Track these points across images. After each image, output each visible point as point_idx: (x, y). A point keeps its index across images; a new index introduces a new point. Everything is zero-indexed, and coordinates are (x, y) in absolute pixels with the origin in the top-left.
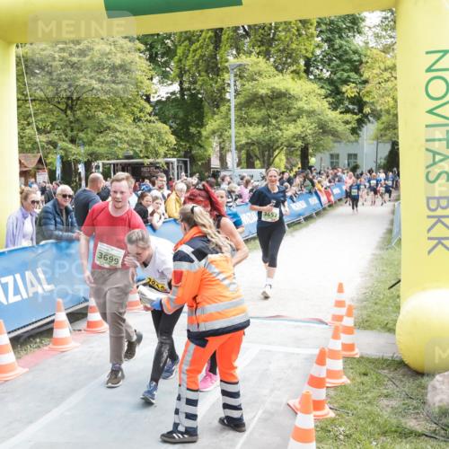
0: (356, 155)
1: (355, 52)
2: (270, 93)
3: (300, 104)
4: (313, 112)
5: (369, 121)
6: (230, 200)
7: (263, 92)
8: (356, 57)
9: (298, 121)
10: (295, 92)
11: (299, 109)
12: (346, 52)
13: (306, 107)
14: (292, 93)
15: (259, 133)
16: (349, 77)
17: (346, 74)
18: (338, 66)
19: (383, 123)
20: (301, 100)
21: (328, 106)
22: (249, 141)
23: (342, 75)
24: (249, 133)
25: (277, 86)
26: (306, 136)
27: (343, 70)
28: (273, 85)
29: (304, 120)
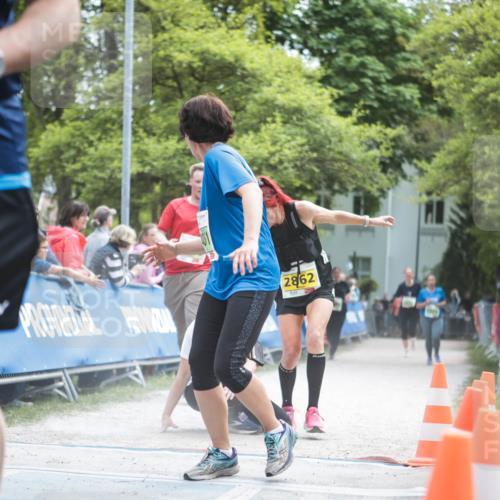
0: (367, 261)
1: (379, 12)
2: (197, 64)
3: (267, 92)
4: (298, 111)
5: (404, 176)
6: (117, 263)
7: (182, 57)
8: (380, 25)
9: (263, 128)
10: (254, 66)
11: (266, 102)
12: (357, 13)
13: (281, 99)
14: (248, 65)
15: (171, 152)
16: (363, 65)
17: (356, 60)
18: (339, 41)
19: (450, 153)
20: (270, 85)
21: (330, 101)
22: (147, 169)
23: (348, 59)
24: (146, 153)
25: (214, 48)
26: (281, 162)
27: (352, 50)
28: (205, 46)
29: (275, 128)
